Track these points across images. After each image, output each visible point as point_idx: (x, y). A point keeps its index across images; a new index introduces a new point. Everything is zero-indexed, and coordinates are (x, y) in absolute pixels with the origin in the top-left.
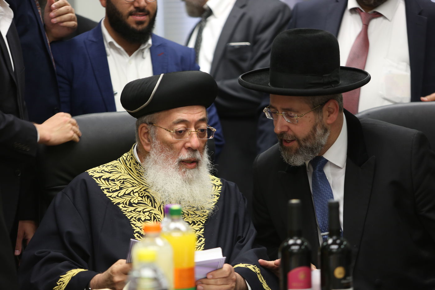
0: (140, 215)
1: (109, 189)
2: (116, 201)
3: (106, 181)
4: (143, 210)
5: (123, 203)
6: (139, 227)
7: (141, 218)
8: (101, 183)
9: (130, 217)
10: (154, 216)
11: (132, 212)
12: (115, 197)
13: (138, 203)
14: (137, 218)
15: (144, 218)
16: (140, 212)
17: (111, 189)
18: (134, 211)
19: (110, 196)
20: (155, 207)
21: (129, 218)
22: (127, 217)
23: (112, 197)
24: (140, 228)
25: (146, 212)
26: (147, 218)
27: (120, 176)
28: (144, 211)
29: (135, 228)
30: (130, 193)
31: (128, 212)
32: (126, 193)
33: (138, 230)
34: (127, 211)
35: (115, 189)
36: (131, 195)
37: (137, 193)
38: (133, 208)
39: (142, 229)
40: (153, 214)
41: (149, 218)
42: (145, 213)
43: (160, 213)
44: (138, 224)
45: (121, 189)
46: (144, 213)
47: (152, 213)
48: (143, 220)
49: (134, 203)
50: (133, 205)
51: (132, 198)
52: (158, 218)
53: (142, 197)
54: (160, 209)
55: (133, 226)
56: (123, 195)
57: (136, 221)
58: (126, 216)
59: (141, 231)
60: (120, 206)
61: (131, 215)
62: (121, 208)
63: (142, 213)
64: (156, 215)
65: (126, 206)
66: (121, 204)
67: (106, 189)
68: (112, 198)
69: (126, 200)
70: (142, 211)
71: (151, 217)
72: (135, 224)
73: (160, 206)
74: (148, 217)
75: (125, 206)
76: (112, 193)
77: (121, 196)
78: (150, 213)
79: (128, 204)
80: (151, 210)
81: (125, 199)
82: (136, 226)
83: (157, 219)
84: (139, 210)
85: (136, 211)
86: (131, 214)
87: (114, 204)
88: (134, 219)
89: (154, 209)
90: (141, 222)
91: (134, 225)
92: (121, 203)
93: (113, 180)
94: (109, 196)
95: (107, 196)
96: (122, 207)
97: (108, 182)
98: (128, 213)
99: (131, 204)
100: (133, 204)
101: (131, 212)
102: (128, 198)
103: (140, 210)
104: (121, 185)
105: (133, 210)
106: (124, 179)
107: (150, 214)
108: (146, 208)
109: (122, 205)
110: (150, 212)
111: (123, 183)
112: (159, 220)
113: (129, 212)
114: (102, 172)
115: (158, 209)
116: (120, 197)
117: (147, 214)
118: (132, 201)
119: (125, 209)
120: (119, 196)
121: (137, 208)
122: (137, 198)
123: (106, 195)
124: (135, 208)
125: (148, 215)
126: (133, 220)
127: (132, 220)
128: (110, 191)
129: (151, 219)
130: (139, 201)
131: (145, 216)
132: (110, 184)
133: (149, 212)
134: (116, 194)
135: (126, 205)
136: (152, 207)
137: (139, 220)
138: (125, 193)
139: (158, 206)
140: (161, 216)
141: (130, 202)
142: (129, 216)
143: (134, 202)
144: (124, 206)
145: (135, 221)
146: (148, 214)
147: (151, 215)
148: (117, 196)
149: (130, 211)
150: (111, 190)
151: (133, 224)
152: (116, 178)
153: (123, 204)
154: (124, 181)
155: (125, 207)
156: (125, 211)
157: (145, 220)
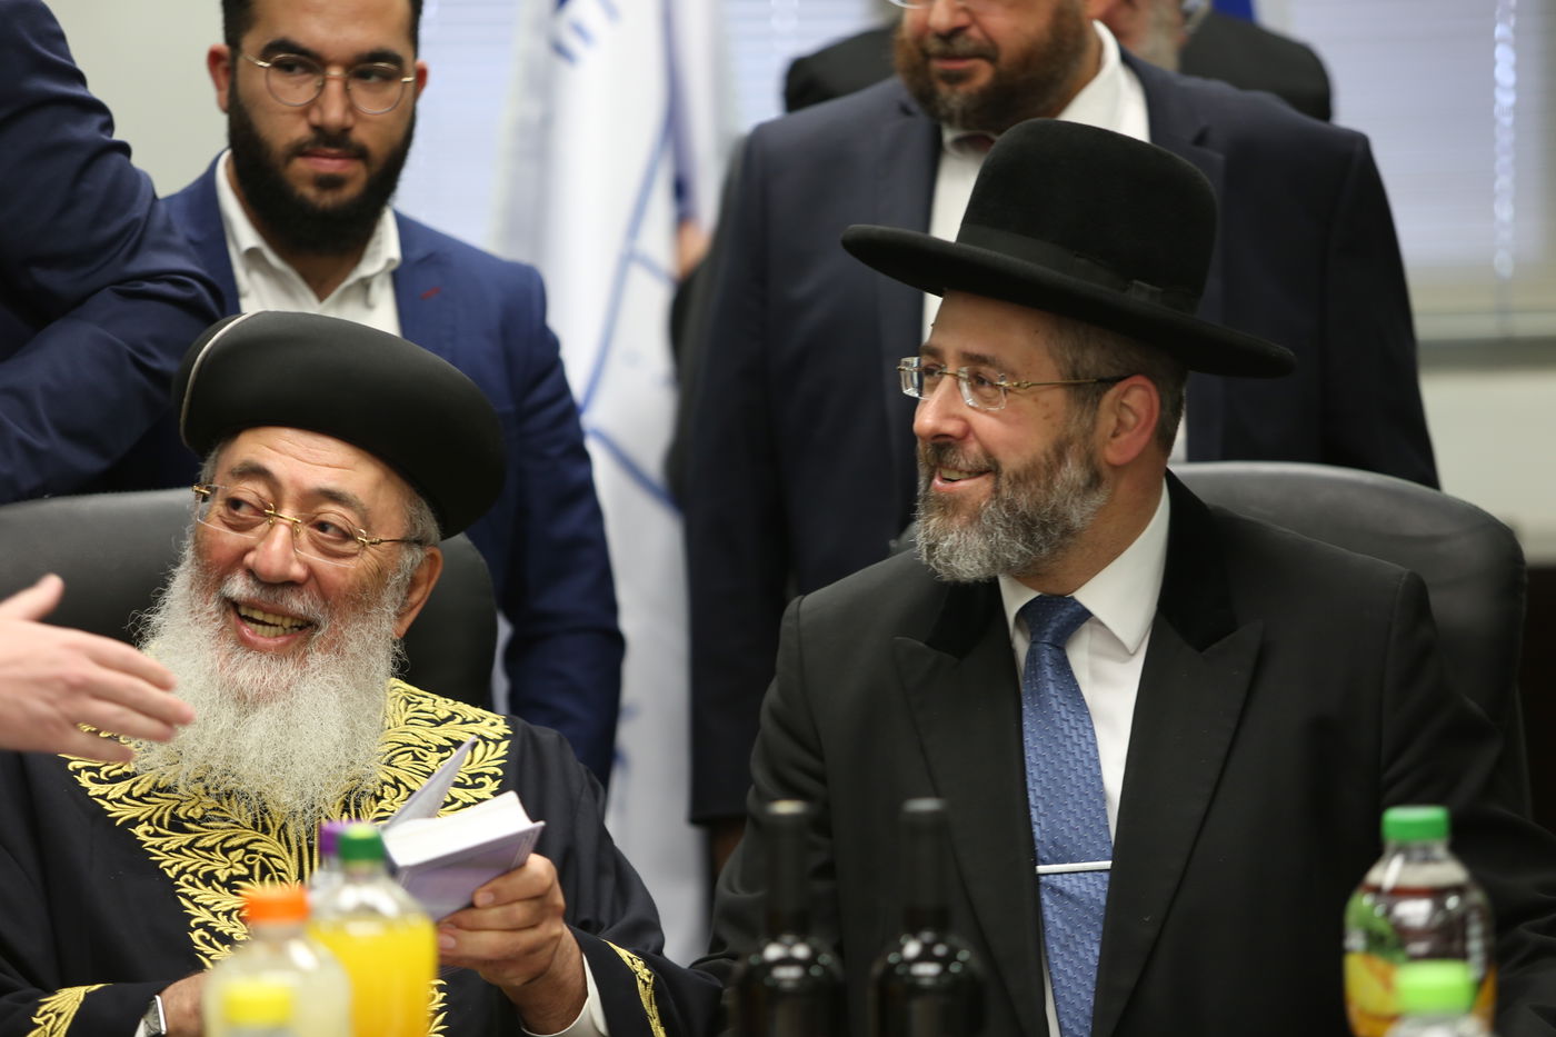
0: (212, 860)
1: (97, 770)
2: (124, 813)
4: (224, 841)
5: (149, 819)
6: (207, 907)
7: (217, 873)
9: (175, 869)
10: (262, 864)
11: (184, 850)
12: (119, 801)
13: (204, 819)
14: (200, 875)
15: (227, 872)
16: (211, 849)
17: (105, 769)
18: (190, 846)
19: (104, 797)
20: (266, 830)
21: (171, 874)
22: (162, 870)
23: (109, 798)
24: (212, 909)
25: (233, 849)
26: (235, 872)
28: (227, 845)
29: (193, 911)
31: (166, 853)
32: (160, 785)
33: (205, 916)
34: (164, 849)
35: (119, 772)
36: (176, 792)
38: (185, 839)
39: (220, 915)
40: (260, 857)
41: (246, 872)
42: (232, 855)
43: (285, 851)
44: (205, 894)
46: (225, 852)
47: (255, 852)
48: (223, 878)
49: (191, 820)
50: (187, 825)
51: (182, 801)
52: (277, 870)
53: (217, 797)
54: (283, 837)
55: (184, 902)
57: (198, 883)
58: (161, 866)
59: (214, 920)
60: (139, 831)
61: (178, 863)
62: (143, 837)
63: (218, 855)
64: (273, 859)
65: (161, 830)
66: (142, 822)
67: (88, 769)
68: (110, 801)
69: (161, 810)
70: (218, 848)
71: (251, 868)
72: (195, 897)
73: (284, 827)
74: (240, 866)
75: (156, 831)
76: (111, 786)
77: (143, 795)
78: (248, 852)
79: (165, 825)
80: (251, 842)
81: (155, 807)
82: (197, 905)
83: (275, 874)
84: (207, 843)
85: (200, 849)
86: (178, 860)
87: (118, 823)
88: (191, 878)
89: (264, 837)
90: (215, 889)
91: (190, 898)
92: (141, 819)
94: (98, 796)
95: (90, 794)
96: (147, 833)
98: (167, 856)
99: (177, 825)
100: (187, 822)
101: (178, 851)
102: (166, 803)
103: (213, 842)
105: (185, 843)
107: (248, 856)
108: (234, 836)
109: (145, 827)
110: (250, 847)
112: (279, 876)
113: (171, 851)
115: (275, 837)
116: (139, 799)
117: (238, 855)
118: (180, 812)
119: (157, 841)
120: (135, 794)
121: (201, 838)
122: (201, 801)
123: (87, 790)
124: (192, 837)
125: (241, 862)
126: (187, 881)
127: (181, 882)
128: (103, 777)
129: (251, 875)
130: (205, 811)
131: (229, 864)
133: (242, 851)
134: (123, 787)
135: (162, 826)
136: (256, 830)
137: (209, 879)
138: (156, 784)
139: (278, 827)
140: (289, 861)
141: (173, 816)
142: (170, 868)
143: (190, 814)
144: (151, 830)
145: (193, 884)
146: (240, 858)
147: (251, 859)
148: (129, 794)
149: (174, 847)
150: (107, 774)
151: (185, 896)
153: (150, 824)
155: (157, 834)
156: (160, 848)
157: (232, 877)
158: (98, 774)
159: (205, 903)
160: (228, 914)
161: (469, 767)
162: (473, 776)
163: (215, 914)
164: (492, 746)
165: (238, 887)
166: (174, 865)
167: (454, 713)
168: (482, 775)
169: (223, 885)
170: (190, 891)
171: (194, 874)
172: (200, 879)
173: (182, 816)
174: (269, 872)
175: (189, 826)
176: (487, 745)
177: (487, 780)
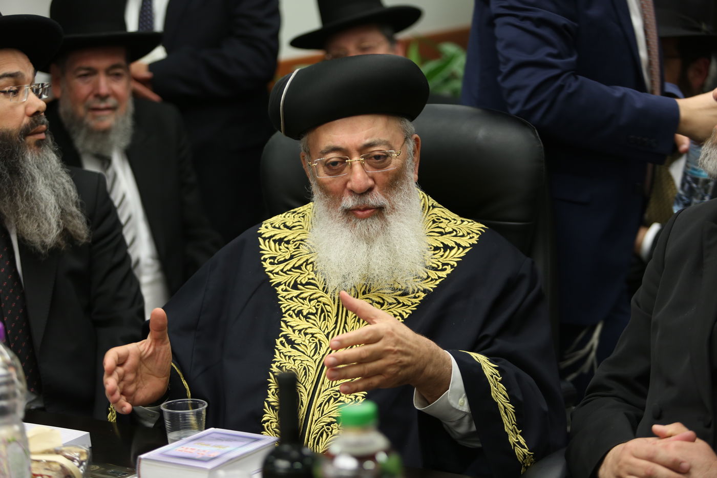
0: (303, 304)
1: (274, 258)
2: (276, 280)
3: (277, 244)
4: (311, 295)
5: (285, 283)
6: (292, 327)
7: (303, 311)
8: (268, 249)
9: (287, 308)
10: (322, 308)
11: (294, 299)
12: (277, 273)
13: (308, 284)
14: (296, 311)
15: (307, 312)
16: (304, 299)
17: (278, 258)
18: (296, 297)
19: (271, 272)
20: (326, 292)
21: (284, 310)
22: (281, 309)
23: (273, 271)
24: (295, 328)
25: (313, 299)
26: (311, 311)
27: (299, 235)
28: (312, 297)
29: (284, 329)
30: (302, 265)
31: (286, 300)
32: (296, 266)
33: (288, 331)
34: (287, 297)
35: (283, 259)
36: (301, 269)
37: (311, 265)
38: (295, 293)
40: (322, 304)
41: (315, 311)
42: (312, 302)
43: (332, 302)
44: (294, 321)
45: (292, 257)
46: (310, 300)
47: (320, 302)
48: (305, 314)
49: (301, 284)
50: (299, 286)
51: (301, 274)
52: (327, 311)
53: (315, 273)
54: (333, 296)
55: (282, 324)
56: (292, 268)
57: (294, 315)
58: (281, 306)
59: (292, 333)
60: (279, 289)
61: (289, 305)
62: (280, 292)
63: (307, 302)
64: (326, 306)
65: (288, 288)
66: (282, 284)
67: (271, 258)
68: (273, 274)
69: (292, 278)
70: (308, 299)
71: (317, 309)
72: (289, 322)
74: (314, 308)
75: (286, 289)
76: (276, 266)
77: (288, 270)
79: (291, 286)
80: (320, 297)
81: (290, 276)
82: (288, 326)
83: (326, 313)
84: (303, 296)
85: (301, 298)
86: (289, 304)
87: (272, 285)
89: (325, 295)
90: (300, 318)
91: (286, 323)
93: (288, 242)
94: (269, 271)
95: (265, 270)
96: (282, 290)
97: (280, 245)
98: (286, 302)
99: (295, 287)
100: (299, 284)
101: (291, 299)
102: (295, 275)
103: (306, 296)
104: (294, 250)
105: (295, 295)
106: (302, 240)
108: (315, 293)
109: (282, 286)
110: (319, 299)
111: (298, 248)
112: (328, 315)
113: (288, 299)
114: (279, 228)
115: (330, 296)
116: (285, 273)
117: (314, 303)
118: (299, 280)
119: (285, 294)
120: (285, 270)
121: (302, 293)
122: (308, 274)
123: (265, 268)
124: (299, 292)
125: (315, 306)
126: (289, 315)
127: (286, 315)
128: (276, 262)
129: (316, 313)
130: (309, 279)
131: (309, 307)
132: (280, 249)
133: (316, 300)
134: (281, 266)
135: (289, 286)
136: (323, 291)
137: (299, 313)
138: (294, 265)
139: (331, 291)
140: (333, 307)
141: (296, 281)
142: (284, 307)
143: (302, 281)
144: (284, 288)
145: (291, 316)
146: (314, 305)
147: (318, 305)
148: (282, 270)
149: (290, 297)
150: (278, 260)
151: (285, 321)
152: (294, 238)
153: (285, 285)
154: (300, 244)
155: (286, 290)
156: (284, 297)
157: (309, 313)
158: (274, 261)
159: (292, 325)
160: (300, 331)
161: (445, 260)
162: (443, 264)
163: (294, 331)
164: (461, 249)
165: (310, 318)
166: (287, 306)
167: (454, 230)
168: (447, 264)
169: (304, 317)
170: (288, 319)
171: (294, 311)
172: (295, 314)
173: (299, 282)
174: (324, 312)
175: (300, 287)
176: (459, 249)
177: (449, 268)
